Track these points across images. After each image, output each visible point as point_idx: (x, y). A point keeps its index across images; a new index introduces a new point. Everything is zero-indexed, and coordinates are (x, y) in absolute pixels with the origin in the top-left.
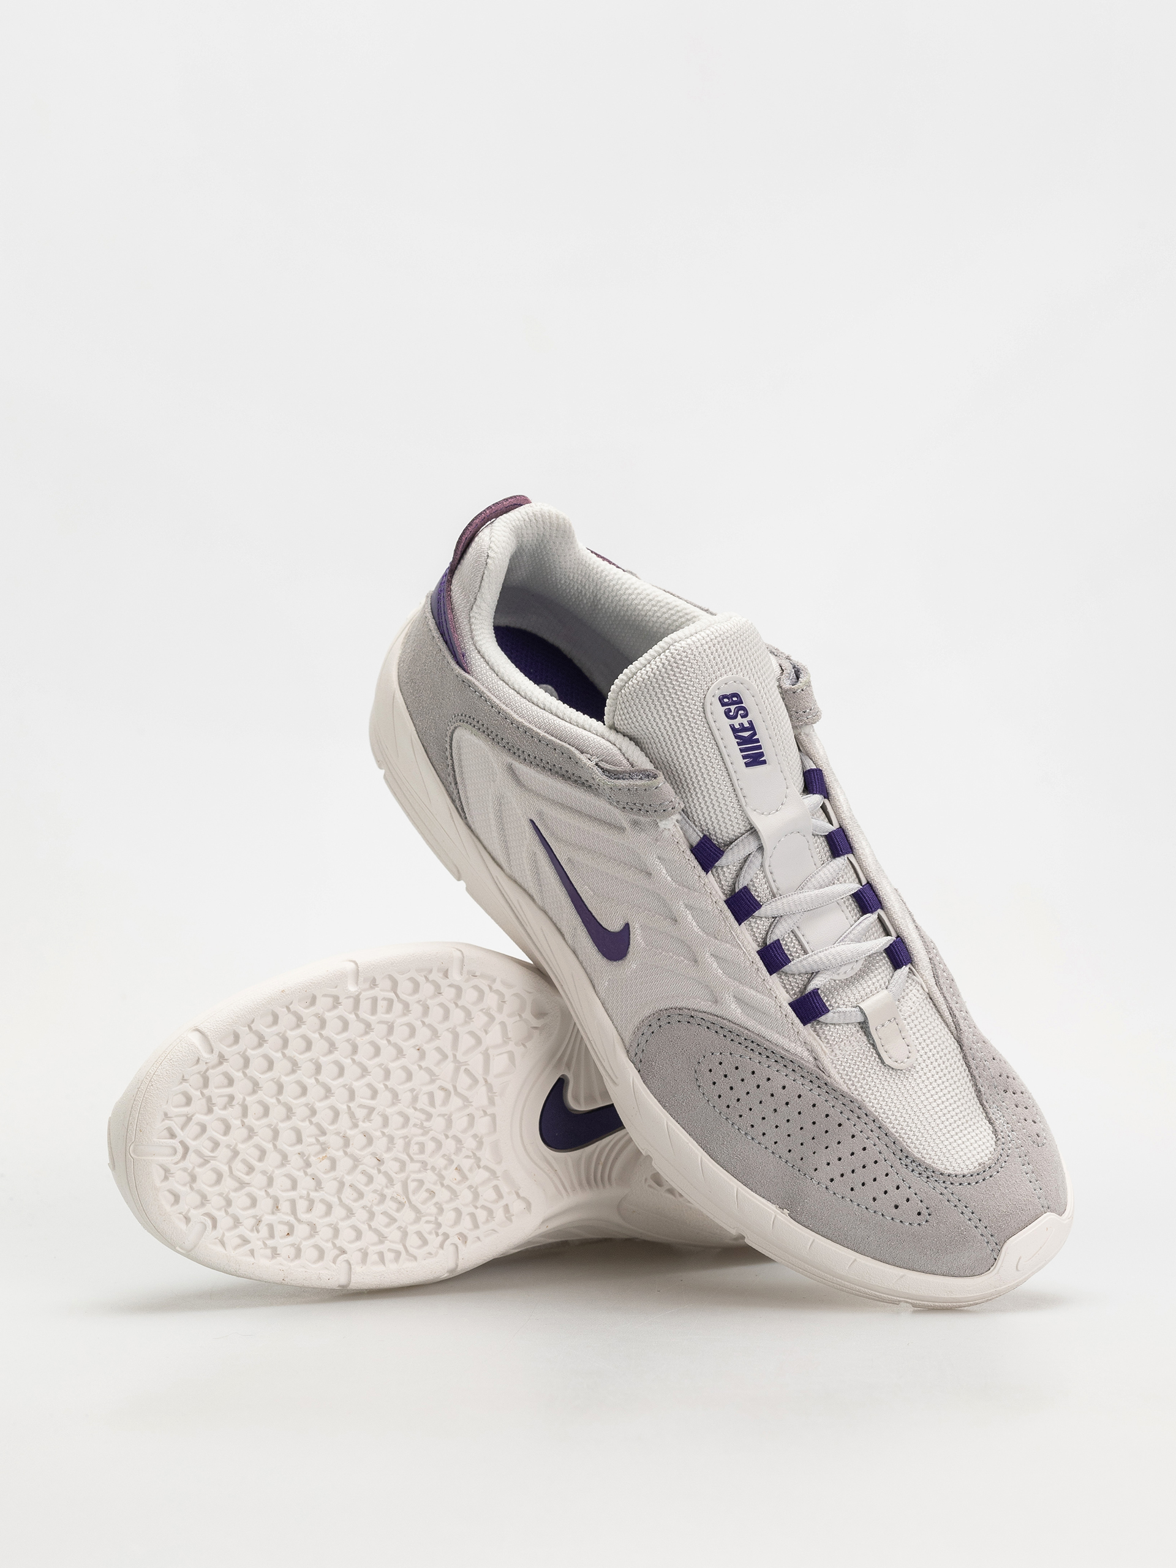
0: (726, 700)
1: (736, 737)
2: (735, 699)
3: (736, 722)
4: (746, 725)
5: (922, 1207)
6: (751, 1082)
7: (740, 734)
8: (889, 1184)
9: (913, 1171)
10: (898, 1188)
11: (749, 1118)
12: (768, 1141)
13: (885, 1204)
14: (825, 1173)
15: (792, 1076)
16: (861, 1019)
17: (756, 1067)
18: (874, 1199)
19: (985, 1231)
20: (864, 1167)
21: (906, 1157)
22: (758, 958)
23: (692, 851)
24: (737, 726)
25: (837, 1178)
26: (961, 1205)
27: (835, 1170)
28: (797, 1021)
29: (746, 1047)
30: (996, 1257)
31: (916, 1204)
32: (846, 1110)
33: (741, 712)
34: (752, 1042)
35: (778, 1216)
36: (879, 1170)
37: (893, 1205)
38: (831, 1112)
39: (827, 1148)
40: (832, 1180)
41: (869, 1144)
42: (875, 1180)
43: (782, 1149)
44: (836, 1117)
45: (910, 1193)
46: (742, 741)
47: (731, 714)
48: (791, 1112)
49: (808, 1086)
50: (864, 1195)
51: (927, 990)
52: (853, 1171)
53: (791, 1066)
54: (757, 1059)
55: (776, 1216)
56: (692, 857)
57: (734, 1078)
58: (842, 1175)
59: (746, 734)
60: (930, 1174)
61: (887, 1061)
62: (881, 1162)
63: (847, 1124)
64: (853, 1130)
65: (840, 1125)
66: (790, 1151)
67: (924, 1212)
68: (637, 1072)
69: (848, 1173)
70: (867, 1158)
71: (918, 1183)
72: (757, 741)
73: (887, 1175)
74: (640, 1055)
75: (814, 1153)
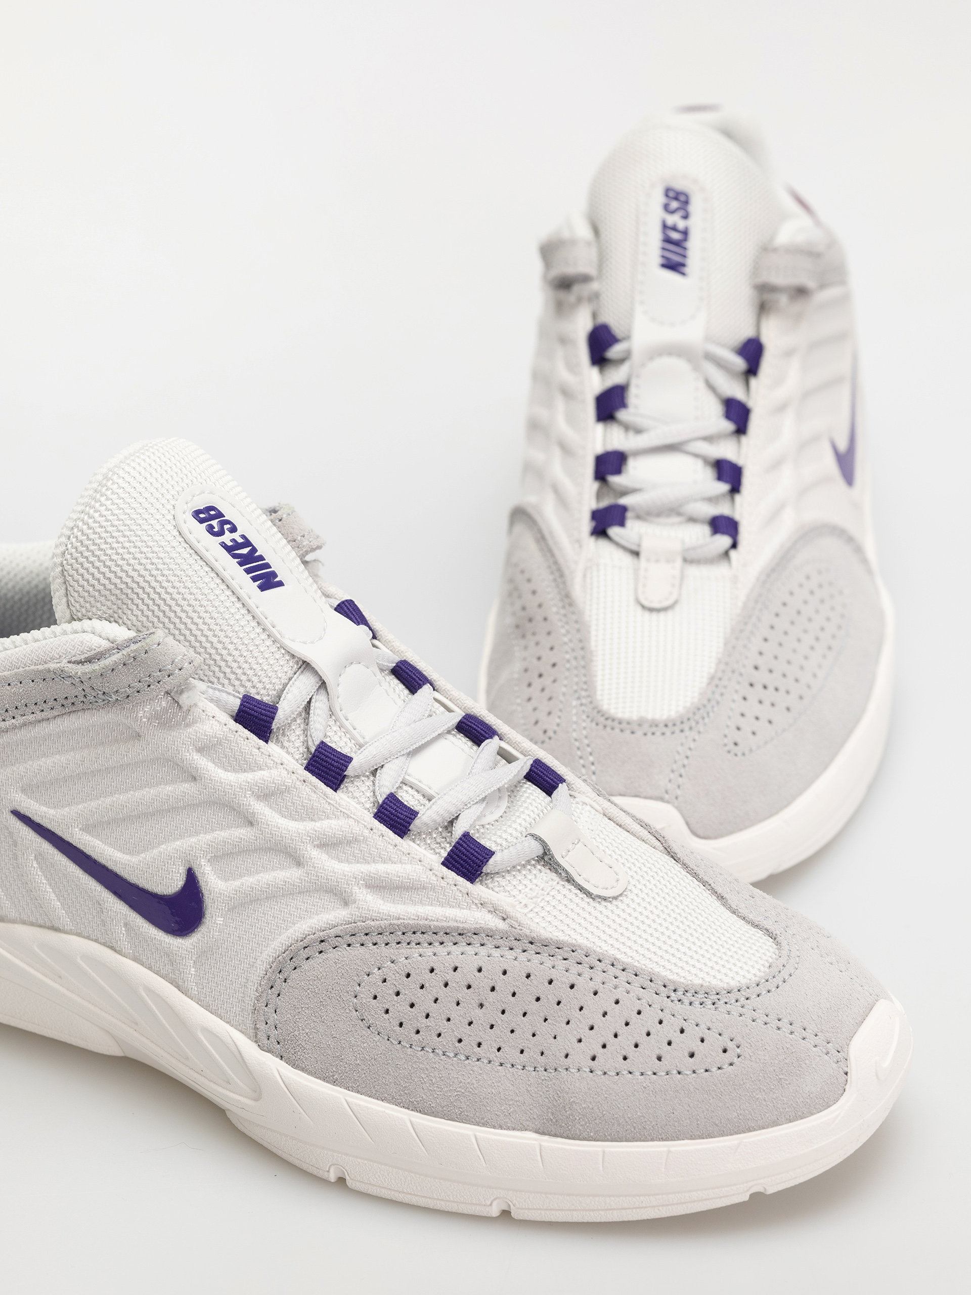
0: (202, 516)
1: (235, 556)
2: (212, 513)
3: (227, 538)
4: (240, 540)
5: (725, 1041)
6: (434, 984)
7: (235, 552)
8: (670, 1030)
9: (691, 1004)
10: (682, 1031)
11: (451, 1032)
12: (488, 1051)
13: (676, 1057)
14: (580, 1053)
15: (483, 951)
16: (538, 850)
17: (433, 962)
18: (659, 1059)
19: (817, 1040)
20: (627, 1024)
21: (671, 990)
22: (376, 823)
23: (236, 721)
24: (230, 544)
25: (600, 1052)
26: (772, 1019)
27: (592, 1044)
28: (461, 880)
29: (409, 944)
30: (846, 1069)
31: (715, 1042)
32: (571, 963)
33: (226, 527)
34: (414, 933)
35: (543, 1144)
36: (649, 1020)
37: (687, 1054)
38: (553, 974)
39: (568, 1023)
40: (594, 1059)
41: (620, 994)
42: (648, 1034)
43: (511, 1054)
44: (563, 979)
45: (701, 1031)
46: (243, 560)
47: (216, 530)
48: (502, 997)
49: (510, 955)
50: (643, 1059)
51: (599, 808)
52: (616, 1036)
53: (476, 940)
54: (429, 951)
55: (540, 1146)
56: (240, 727)
57: (410, 991)
58: (604, 1046)
59: (245, 551)
60: (715, 997)
61: (595, 891)
62: (646, 1010)
63: (580, 982)
64: (593, 986)
65: (572, 987)
66: (522, 1052)
67: (730, 1046)
68: (278, 1060)
69: (611, 1040)
70: (627, 1010)
71: (704, 1015)
72: (261, 558)
73: (661, 1022)
74: (274, 1033)
75: (555, 1038)
